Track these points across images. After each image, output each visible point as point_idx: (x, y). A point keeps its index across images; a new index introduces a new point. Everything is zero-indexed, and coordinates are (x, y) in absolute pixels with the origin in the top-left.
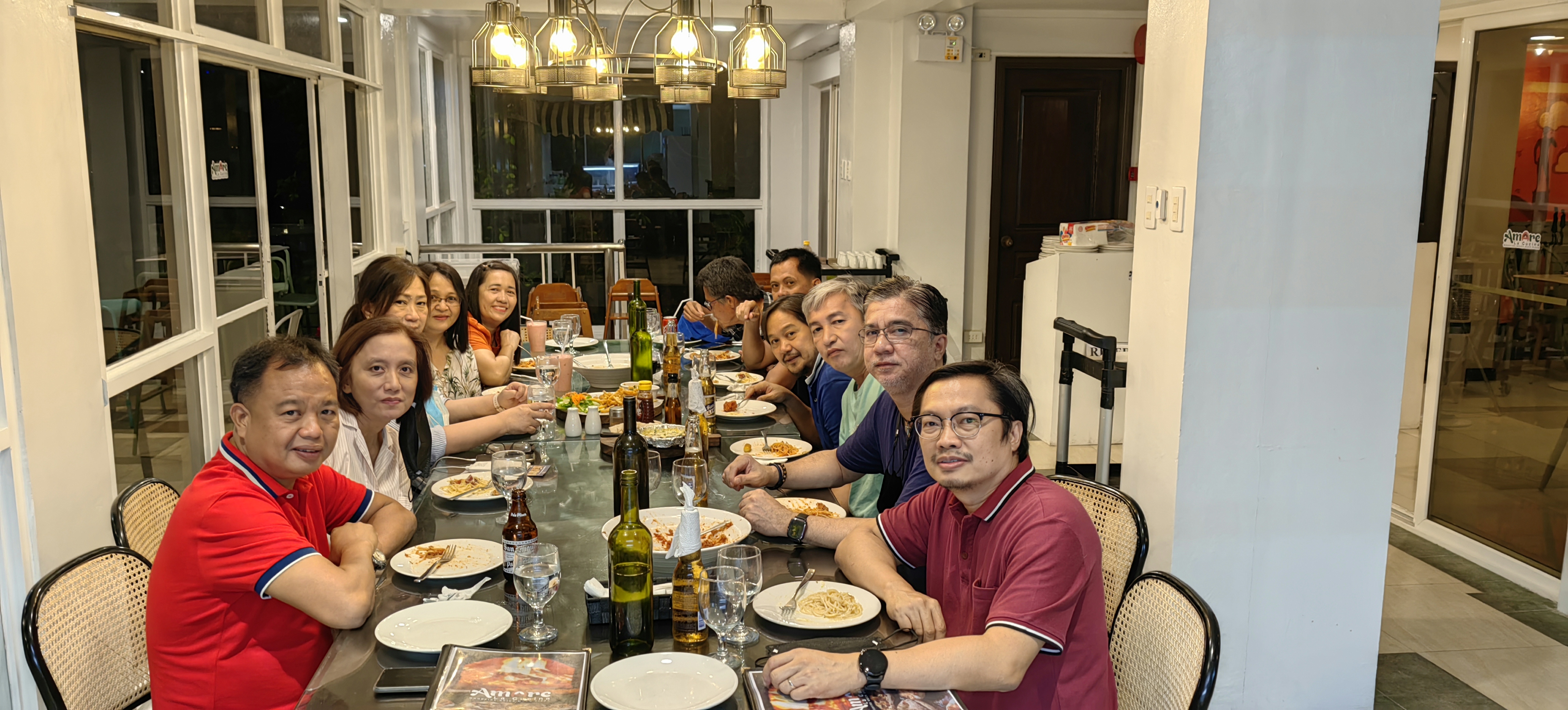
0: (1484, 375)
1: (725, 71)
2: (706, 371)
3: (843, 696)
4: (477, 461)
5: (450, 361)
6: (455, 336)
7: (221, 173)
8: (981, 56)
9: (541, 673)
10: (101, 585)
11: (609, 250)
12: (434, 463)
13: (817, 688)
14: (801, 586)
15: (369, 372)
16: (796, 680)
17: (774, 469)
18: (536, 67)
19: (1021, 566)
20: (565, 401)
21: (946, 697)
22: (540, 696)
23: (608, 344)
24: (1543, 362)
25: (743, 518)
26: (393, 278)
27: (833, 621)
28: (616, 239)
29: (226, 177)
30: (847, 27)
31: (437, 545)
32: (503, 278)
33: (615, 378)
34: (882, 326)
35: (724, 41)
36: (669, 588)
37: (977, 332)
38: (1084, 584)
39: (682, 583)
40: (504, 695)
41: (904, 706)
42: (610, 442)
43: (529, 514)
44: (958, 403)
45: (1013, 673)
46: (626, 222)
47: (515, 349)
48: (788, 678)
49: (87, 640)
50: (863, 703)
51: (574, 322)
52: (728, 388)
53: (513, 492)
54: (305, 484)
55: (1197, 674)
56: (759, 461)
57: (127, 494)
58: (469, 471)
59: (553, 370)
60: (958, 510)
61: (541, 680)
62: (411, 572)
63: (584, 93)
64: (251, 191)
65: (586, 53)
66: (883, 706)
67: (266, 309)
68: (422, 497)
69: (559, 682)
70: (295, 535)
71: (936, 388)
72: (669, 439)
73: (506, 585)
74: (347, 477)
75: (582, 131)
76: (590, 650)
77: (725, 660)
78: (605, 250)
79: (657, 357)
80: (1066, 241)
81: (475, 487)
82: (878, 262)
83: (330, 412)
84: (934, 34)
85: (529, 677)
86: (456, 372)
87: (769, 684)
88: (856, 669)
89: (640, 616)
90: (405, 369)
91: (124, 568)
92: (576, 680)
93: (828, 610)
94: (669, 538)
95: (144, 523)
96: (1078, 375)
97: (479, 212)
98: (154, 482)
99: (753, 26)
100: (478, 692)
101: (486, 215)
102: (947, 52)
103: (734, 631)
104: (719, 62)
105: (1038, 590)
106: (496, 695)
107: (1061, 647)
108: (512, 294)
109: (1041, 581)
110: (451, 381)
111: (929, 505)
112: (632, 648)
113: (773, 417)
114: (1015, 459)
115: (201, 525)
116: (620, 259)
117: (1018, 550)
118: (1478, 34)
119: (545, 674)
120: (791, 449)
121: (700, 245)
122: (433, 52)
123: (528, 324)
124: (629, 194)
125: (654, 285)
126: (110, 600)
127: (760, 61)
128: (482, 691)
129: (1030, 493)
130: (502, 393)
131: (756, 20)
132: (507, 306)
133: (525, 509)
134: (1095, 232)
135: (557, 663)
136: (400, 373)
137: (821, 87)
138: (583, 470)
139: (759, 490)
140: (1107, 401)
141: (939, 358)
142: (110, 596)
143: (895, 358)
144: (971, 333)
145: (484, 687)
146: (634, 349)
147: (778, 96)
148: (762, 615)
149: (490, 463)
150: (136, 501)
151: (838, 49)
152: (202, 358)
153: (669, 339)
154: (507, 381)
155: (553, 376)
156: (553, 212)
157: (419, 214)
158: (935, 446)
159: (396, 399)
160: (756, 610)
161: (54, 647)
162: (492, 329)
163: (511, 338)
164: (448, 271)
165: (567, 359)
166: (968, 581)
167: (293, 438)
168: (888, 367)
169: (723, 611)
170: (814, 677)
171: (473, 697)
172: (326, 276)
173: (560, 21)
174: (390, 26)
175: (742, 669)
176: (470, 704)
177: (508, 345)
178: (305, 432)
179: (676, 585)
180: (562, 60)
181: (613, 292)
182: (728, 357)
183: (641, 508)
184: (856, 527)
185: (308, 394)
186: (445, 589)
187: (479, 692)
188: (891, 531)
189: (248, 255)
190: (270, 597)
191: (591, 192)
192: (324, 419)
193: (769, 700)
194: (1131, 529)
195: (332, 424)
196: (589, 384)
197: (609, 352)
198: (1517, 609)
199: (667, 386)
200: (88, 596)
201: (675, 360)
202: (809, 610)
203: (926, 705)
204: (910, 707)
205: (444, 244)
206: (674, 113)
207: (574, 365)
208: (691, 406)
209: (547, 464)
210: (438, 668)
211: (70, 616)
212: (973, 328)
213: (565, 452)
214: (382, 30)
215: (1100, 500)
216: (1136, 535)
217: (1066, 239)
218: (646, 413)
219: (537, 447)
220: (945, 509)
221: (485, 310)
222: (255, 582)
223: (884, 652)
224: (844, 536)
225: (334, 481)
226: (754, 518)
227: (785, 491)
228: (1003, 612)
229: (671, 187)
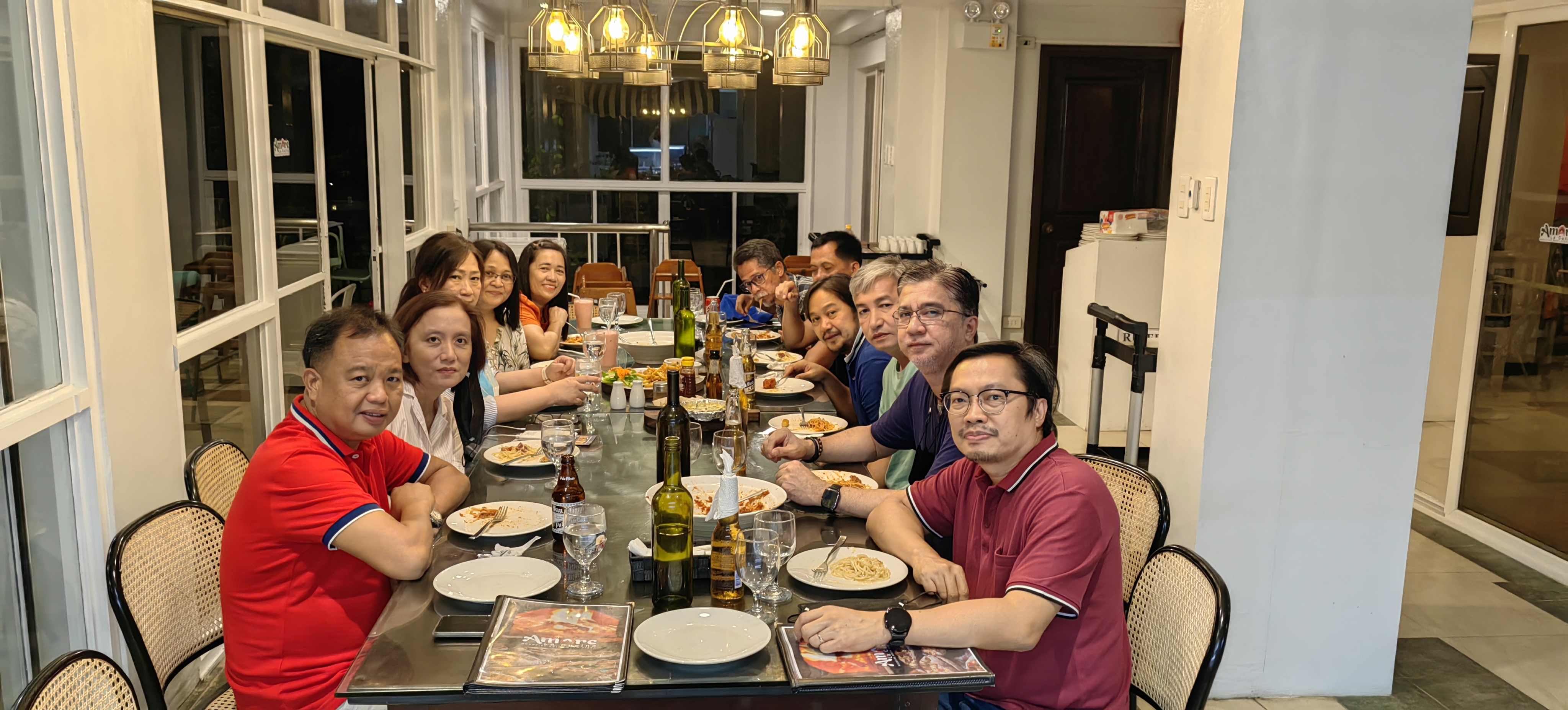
0: (1524, 369)
1: (771, 58)
2: (746, 349)
3: (869, 651)
4: (527, 430)
5: (501, 335)
6: (507, 312)
7: (284, 150)
8: (1026, 44)
9: (588, 623)
10: (177, 536)
11: (654, 231)
12: (485, 431)
13: (844, 642)
14: (832, 551)
15: (426, 344)
16: (824, 635)
17: (811, 442)
18: (590, 53)
19: (1040, 535)
20: (611, 375)
21: (966, 654)
22: (587, 643)
23: (653, 322)
25: (778, 487)
26: (448, 253)
27: (861, 583)
28: (661, 220)
29: (287, 153)
30: (892, 13)
31: (490, 506)
32: (553, 257)
33: (659, 354)
34: (914, 307)
35: (771, 27)
36: (708, 549)
37: (1015, 318)
38: (1102, 553)
39: (719, 544)
40: (553, 642)
41: (926, 661)
42: (653, 415)
43: (577, 478)
44: (985, 380)
45: (1030, 634)
46: (672, 204)
47: (563, 325)
48: (818, 633)
49: (164, 587)
50: (888, 657)
51: (620, 300)
52: (768, 367)
53: (562, 457)
54: (369, 446)
55: (1207, 641)
56: (797, 435)
57: (199, 453)
58: (519, 439)
59: (599, 346)
60: (983, 481)
61: (587, 629)
62: (464, 530)
63: (633, 78)
64: (310, 168)
65: (636, 41)
66: (906, 661)
67: (323, 282)
68: (474, 463)
69: (604, 631)
70: (359, 491)
71: (965, 366)
72: (711, 413)
73: (555, 545)
74: (405, 440)
75: (628, 113)
76: (633, 604)
77: (759, 616)
78: (650, 231)
79: (700, 335)
80: (1106, 229)
81: (525, 454)
82: (919, 247)
83: (395, 380)
84: (980, 21)
85: (576, 626)
86: (505, 346)
87: (800, 638)
88: (882, 626)
89: (680, 573)
90: (460, 341)
92: (620, 630)
93: (858, 573)
94: (708, 505)
95: (214, 481)
96: (1109, 358)
97: (527, 191)
98: (223, 443)
99: (799, 16)
100: (529, 638)
101: (534, 194)
102: (992, 40)
103: (768, 590)
104: (764, 50)
105: (1056, 557)
106: (547, 641)
107: (1077, 611)
108: (561, 273)
109: (1060, 549)
110: (501, 354)
111: (957, 478)
112: (672, 603)
113: (811, 395)
114: (1039, 435)
115: (273, 479)
116: (664, 240)
117: (1040, 519)
118: (1521, 29)
119: (592, 624)
120: (827, 425)
121: (744, 227)
122: (485, 33)
123: (576, 301)
124: (675, 176)
125: (698, 266)
126: (185, 550)
127: (804, 49)
128: (533, 638)
129: (1052, 467)
130: (550, 365)
131: (801, 10)
132: (556, 284)
133: (573, 473)
134: (1135, 220)
135: (601, 614)
136: (455, 344)
137: (867, 73)
138: (627, 440)
139: (795, 461)
140: (1137, 386)
141: (969, 338)
142: (185, 546)
143: (927, 338)
144: (1010, 319)
145: (535, 634)
146: (678, 327)
147: (821, 83)
148: (796, 577)
149: (540, 432)
150: (207, 460)
151: (884, 35)
152: (264, 328)
153: (711, 319)
154: (554, 355)
155: (599, 351)
156: (599, 192)
157: (470, 192)
158: (963, 422)
159: (452, 369)
160: (790, 572)
161: (135, 591)
162: (541, 306)
163: (558, 315)
164: (504, 249)
165: (613, 335)
166: (988, 548)
167: (361, 402)
168: (920, 347)
169: (759, 570)
170: (842, 632)
171: (525, 642)
172: (380, 251)
173: (613, 9)
174: (445, 8)
175: (775, 624)
176: (522, 649)
177: (556, 322)
178: (372, 397)
179: (715, 546)
180: (614, 47)
181: (657, 272)
182: (769, 337)
183: (683, 476)
184: (887, 497)
185: (376, 362)
186: (497, 546)
187: (531, 638)
188: (920, 501)
189: (304, 230)
190: (336, 549)
191: (637, 173)
192: (389, 386)
193: (799, 652)
194: (1153, 508)
195: (397, 391)
196: (633, 360)
197: (654, 330)
198: (1542, 599)
199: (709, 364)
200: (165, 546)
201: (717, 338)
202: (840, 573)
203: (947, 661)
204: (932, 662)
205: (493, 222)
206: (721, 95)
207: (620, 342)
208: (732, 381)
209: (593, 434)
210: (492, 616)
211: (149, 564)
212: (1012, 314)
213: (610, 424)
214: (437, 12)
215: (1125, 478)
216: (1158, 513)
217: (1106, 226)
218: (688, 388)
219: (584, 418)
220: (972, 481)
221: (536, 288)
222: (323, 534)
223: (909, 611)
224: (876, 506)
225: (393, 446)
226: (790, 488)
227: (821, 464)
228: (1022, 577)
229: (716, 169)
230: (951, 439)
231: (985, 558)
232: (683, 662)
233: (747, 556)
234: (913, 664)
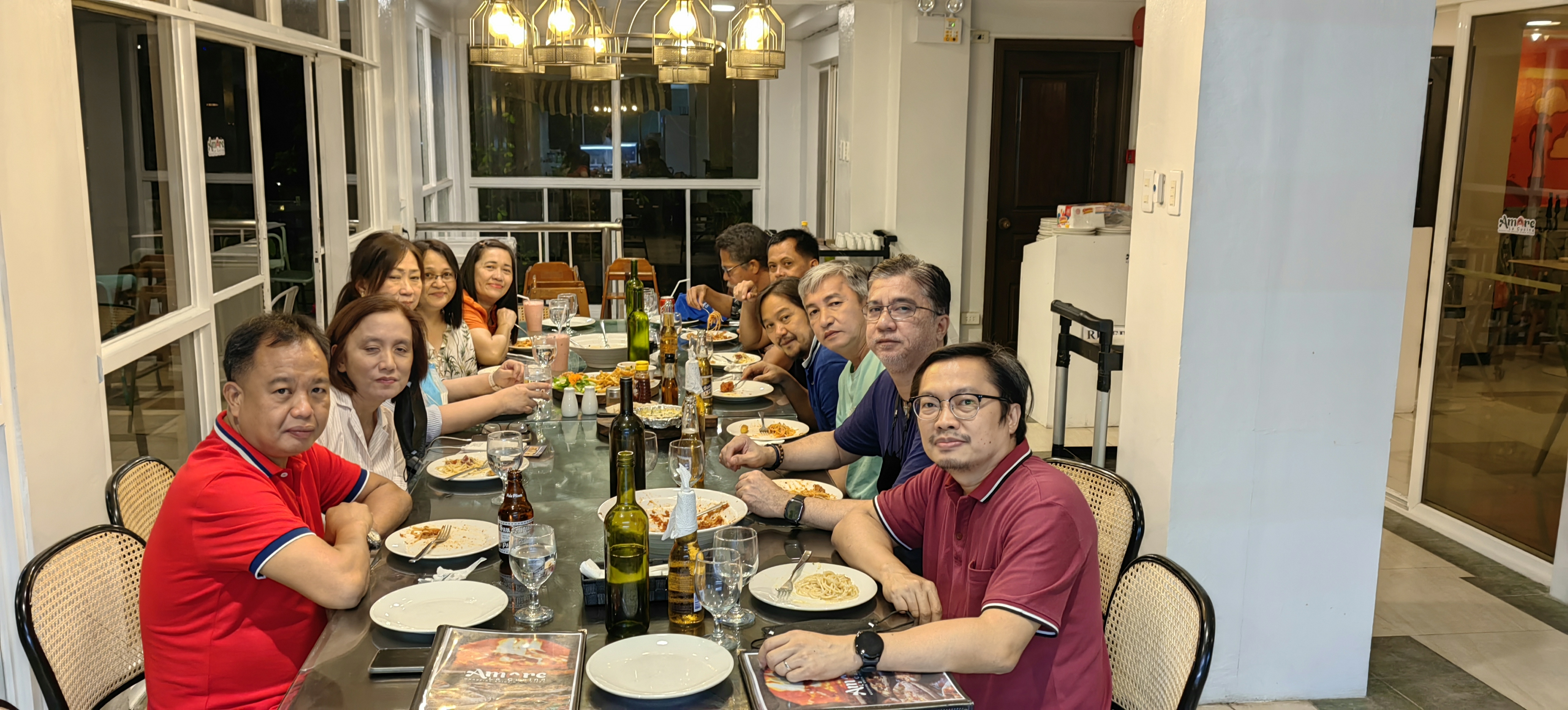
0: (1479, 360)
1: (724, 51)
2: (703, 351)
3: (839, 678)
4: (473, 441)
5: (447, 340)
6: (451, 313)
7: (218, 149)
8: (980, 38)
9: (537, 653)
10: (95, 563)
11: (606, 229)
12: (429, 443)
13: (812, 670)
14: (797, 568)
15: (364, 352)
16: (792, 662)
17: (771, 449)
18: (534, 46)
19: (1017, 549)
20: (562, 381)
21: (942, 679)
22: (535, 677)
23: (606, 324)
24: (1538, 347)
25: (739, 500)
26: (385, 253)
27: (828, 602)
28: (613, 218)
29: (223, 153)
30: (846, 8)
31: (432, 525)
32: (499, 256)
33: (612, 358)
34: (885, 303)
35: (723, 21)
36: (665, 569)
37: (973, 314)
38: (1081, 566)
39: (678, 564)
40: (499, 676)
41: (900, 688)
42: (607, 422)
43: (525, 495)
44: (957, 384)
45: (1010, 654)
46: (624, 201)
47: (512, 328)
48: (784, 660)
49: (81, 619)
50: (859, 685)
51: (571, 301)
52: (725, 369)
53: (509, 473)
54: (298, 462)
55: (1192, 657)
56: (756, 442)
57: (122, 473)
58: (465, 451)
59: (549, 350)
60: (954, 491)
61: (536, 661)
62: (406, 553)
63: (582, 73)
64: (248, 168)
65: (584, 33)
66: (879, 688)
67: (262, 285)
69: (554, 662)
70: (289, 514)
71: (935, 369)
72: (666, 419)
73: (502, 566)
74: (342, 456)
75: (580, 111)
76: (586, 631)
77: (720, 642)
78: (602, 229)
79: (654, 337)
80: (1064, 223)
81: (471, 467)
82: (876, 243)
83: (321, 390)
84: (933, 15)
85: (524, 657)
86: (453, 351)
87: (765, 666)
88: (852, 651)
90: (400, 348)
91: (119, 547)
92: (571, 660)
93: (824, 592)
94: (665, 520)
95: (139, 502)
96: (1075, 358)
97: (476, 191)
98: (149, 461)
99: (752, 7)
100: (473, 673)
101: (483, 193)
102: (945, 34)
103: (729, 613)
104: (717, 43)
105: (1035, 572)
106: (492, 676)
107: (1057, 630)
108: (508, 272)
109: (1038, 564)
110: (447, 360)
111: (926, 484)
113: (770, 398)
114: (1013, 441)
115: (195, 505)
116: (617, 239)
117: (1014, 532)
118: (1474, 18)
119: (541, 655)
120: (788, 431)
121: (698, 225)
122: (431, 30)
123: (525, 303)
124: (627, 173)
125: (652, 264)
126: (104, 578)
127: (759, 41)
128: (477, 672)
129: (1027, 476)
132: (503, 284)
133: (521, 489)
134: (1092, 215)
135: (552, 644)
136: (395, 353)
137: (820, 68)
138: (579, 450)
139: (756, 471)
140: (1104, 384)
141: (940, 338)
142: (104, 574)
143: (897, 335)
144: (968, 315)
145: (479, 668)
146: (631, 329)
147: (776, 77)
148: (759, 597)
149: (485, 443)
150: (131, 479)
151: (837, 30)
152: (198, 335)
153: (666, 320)
156: (550, 190)
157: (416, 192)
158: (933, 428)
159: (391, 379)
160: (752, 592)
161: (48, 626)
162: (488, 307)
163: (507, 317)
164: (442, 249)
165: (563, 339)
166: (961, 562)
167: (285, 418)
168: (889, 344)
169: (720, 593)
170: (811, 659)
171: (468, 677)
172: (322, 253)
173: (558, 1)
174: (388, 4)
175: (738, 651)
176: (465, 685)
177: (504, 324)
178: (296, 412)
179: (672, 566)
180: (560, 39)
181: (610, 271)
182: (725, 337)
183: (637, 489)
184: (853, 509)
185: (298, 372)
186: (440, 569)
187: (475, 673)
188: (887, 513)
189: (245, 231)
190: (264, 577)
191: (589, 171)
192: (315, 397)
193: (764, 682)
194: (1126, 512)
195: (323, 403)
196: (585, 364)
197: (606, 332)
198: (1510, 593)
199: (664, 366)
200: (82, 575)
201: (672, 340)
202: (805, 592)
203: (922, 688)
204: (906, 689)
205: (441, 222)
206: (672, 92)
207: (571, 345)
208: (688, 386)
209: (543, 444)
210: (433, 649)
211: (64, 595)
212: (971, 310)
213: (562, 432)
214: (380, 7)
215: (1096, 483)
216: (1132, 518)
217: (1063, 221)
218: (643, 393)
219: (534, 427)
220: (942, 490)
221: (483, 289)
222: (249, 563)
223: (880, 634)
224: (842, 518)
225: (329, 460)
226: (751, 500)
227: (784, 472)
228: (1000, 594)
229: (668, 166)
230: (921, 445)
231: (957, 571)
232: (639, 696)
233: (707, 576)
234: (886, 692)
